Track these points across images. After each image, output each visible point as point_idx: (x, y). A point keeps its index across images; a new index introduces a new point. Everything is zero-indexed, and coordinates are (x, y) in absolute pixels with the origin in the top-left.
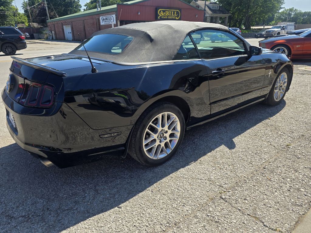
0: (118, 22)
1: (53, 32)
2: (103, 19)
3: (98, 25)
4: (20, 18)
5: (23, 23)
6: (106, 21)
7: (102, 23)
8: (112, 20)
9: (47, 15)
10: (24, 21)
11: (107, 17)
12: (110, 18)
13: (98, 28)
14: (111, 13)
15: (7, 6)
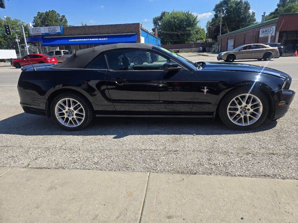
0: (277, 33)
1: (220, 46)
2: (263, 31)
3: (257, 38)
4: (200, 35)
5: (202, 39)
6: (265, 33)
7: (261, 35)
8: (271, 32)
9: (220, 32)
10: (203, 37)
11: (267, 29)
12: (270, 30)
13: (256, 40)
14: (272, 25)
15: (193, 27)
